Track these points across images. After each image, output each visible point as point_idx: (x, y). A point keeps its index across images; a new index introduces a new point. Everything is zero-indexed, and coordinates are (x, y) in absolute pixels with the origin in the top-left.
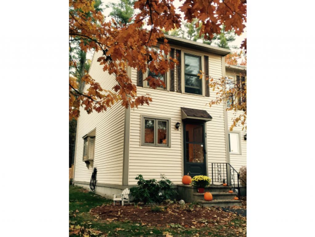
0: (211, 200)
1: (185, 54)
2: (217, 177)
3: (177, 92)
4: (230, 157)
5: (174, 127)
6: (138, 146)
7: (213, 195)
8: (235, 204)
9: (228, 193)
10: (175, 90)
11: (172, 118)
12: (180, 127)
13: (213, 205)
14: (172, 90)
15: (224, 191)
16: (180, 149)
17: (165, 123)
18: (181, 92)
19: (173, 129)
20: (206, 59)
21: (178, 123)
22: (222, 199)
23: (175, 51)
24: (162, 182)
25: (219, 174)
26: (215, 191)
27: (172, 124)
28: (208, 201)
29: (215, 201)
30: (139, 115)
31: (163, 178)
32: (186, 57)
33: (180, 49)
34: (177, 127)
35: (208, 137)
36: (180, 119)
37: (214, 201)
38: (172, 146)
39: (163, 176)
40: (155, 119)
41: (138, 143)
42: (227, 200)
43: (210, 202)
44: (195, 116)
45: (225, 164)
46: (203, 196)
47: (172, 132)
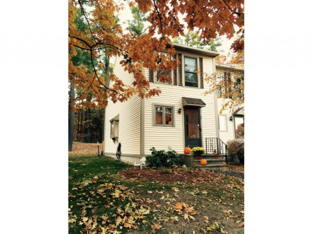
0: (206, 165)
1: (185, 57)
2: (210, 148)
3: (179, 85)
4: (220, 134)
5: (177, 112)
6: (151, 126)
7: (207, 161)
8: (223, 168)
9: (218, 160)
10: (178, 85)
11: (176, 106)
12: (181, 112)
13: (207, 168)
14: (175, 84)
15: (215, 159)
16: (182, 128)
17: (171, 109)
18: (182, 86)
19: (177, 114)
20: (201, 60)
21: (180, 109)
22: (214, 164)
23: (177, 55)
24: (169, 152)
25: (211, 146)
26: (209, 159)
27: (175, 109)
28: (204, 166)
29: (209, 165)
30: (151, 103)
31: (170, 149)
32: (186, 58)
33: (180, 53)
34: (179, 112)
35: (202, 119)
36: (182, 106)
37: (207, 165)
38: (176, 126)
39: (170, 148)
40: (163, 106)
41: (151, 124)
42: (217, 165)
43: (205, 166)
44: (193, 103)
45: (216, 139)
46: (200, 162)
47: (176, 115)
